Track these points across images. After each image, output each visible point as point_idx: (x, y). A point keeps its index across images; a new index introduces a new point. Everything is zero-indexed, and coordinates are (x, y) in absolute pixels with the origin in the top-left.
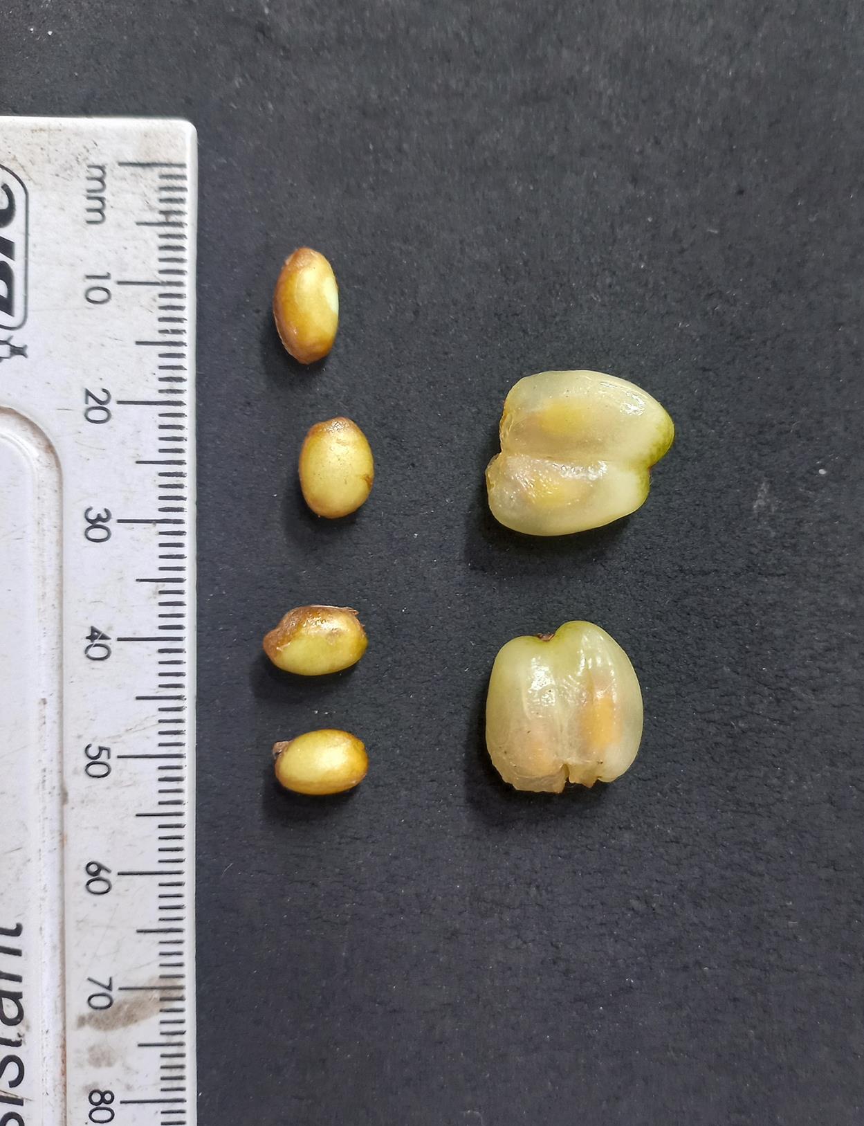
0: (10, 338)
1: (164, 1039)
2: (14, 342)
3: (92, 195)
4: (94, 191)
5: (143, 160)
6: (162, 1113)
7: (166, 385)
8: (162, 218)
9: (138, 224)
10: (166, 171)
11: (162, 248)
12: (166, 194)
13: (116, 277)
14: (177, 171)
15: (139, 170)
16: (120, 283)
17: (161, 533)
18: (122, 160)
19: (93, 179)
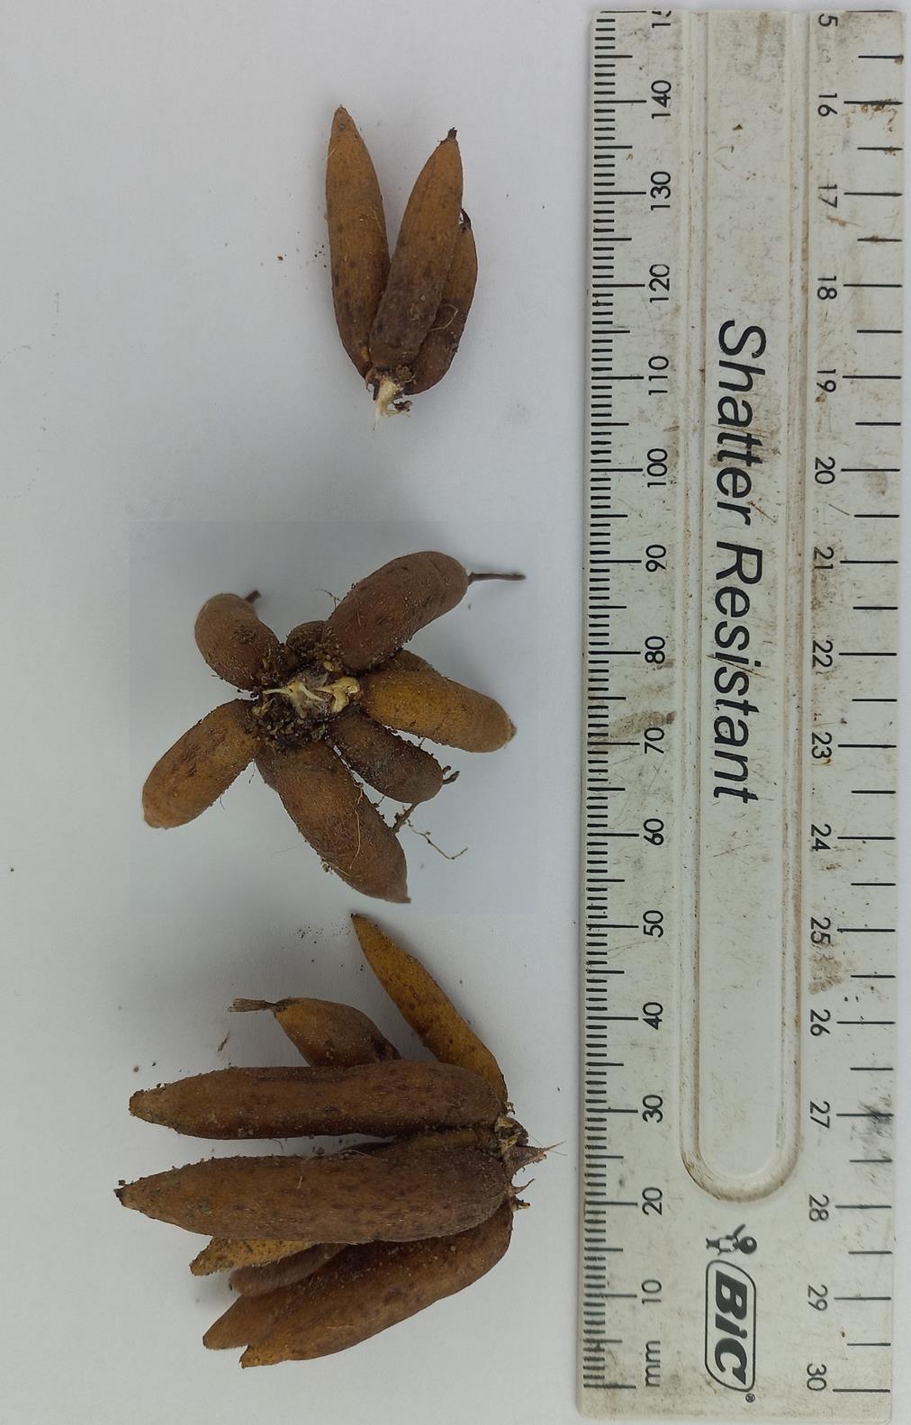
0: (719, 1254)
1: (606, 702)
2: (715, 1251)
3: (656, 1363)
4: (655, 1366)
5: (618, 1391)
6: (608, 644)
7: (601, 1217)
8: (602, 1346)
9: (621, 1341)
10: (600, 1382)
11: (604, 1323)
12: (600, 1364)
13: (638, 1301)
14: (591, 1382)
15: (620, 1383)
16: (636, 1296)
17: (605, 1101)
18: (633, 1390)
19: (655, 1376)
